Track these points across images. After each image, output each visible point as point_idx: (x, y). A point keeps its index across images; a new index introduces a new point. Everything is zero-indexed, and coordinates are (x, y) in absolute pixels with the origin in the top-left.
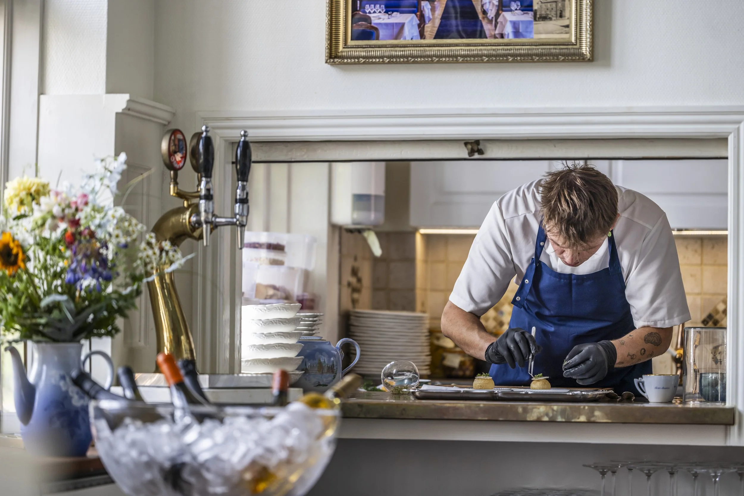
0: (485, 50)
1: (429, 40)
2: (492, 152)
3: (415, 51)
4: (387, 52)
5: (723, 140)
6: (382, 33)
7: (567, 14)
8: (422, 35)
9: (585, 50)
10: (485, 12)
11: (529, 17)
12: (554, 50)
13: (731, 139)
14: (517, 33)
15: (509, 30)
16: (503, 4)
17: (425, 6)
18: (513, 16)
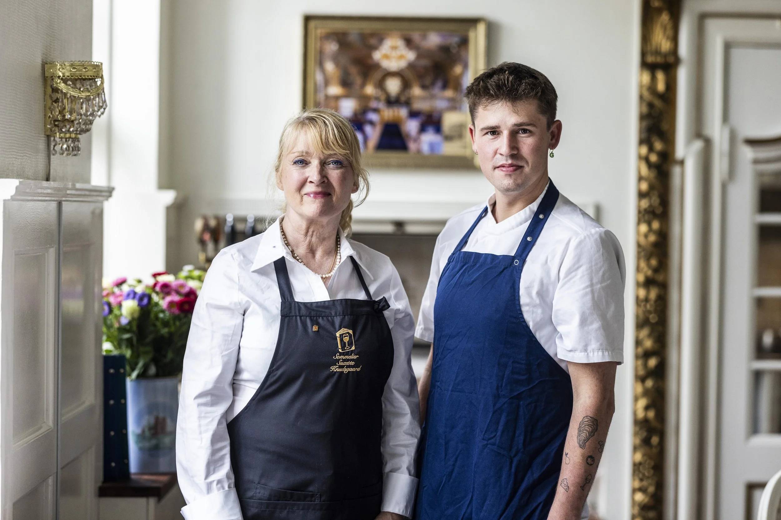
1: (371, 151)
7: (465, 137)
10: (409, 134)
11: (439, 138)
14: (431, 149)
15: (425, 147)
16: (423, 129)
17: (368, 129)
18: (429, 138)
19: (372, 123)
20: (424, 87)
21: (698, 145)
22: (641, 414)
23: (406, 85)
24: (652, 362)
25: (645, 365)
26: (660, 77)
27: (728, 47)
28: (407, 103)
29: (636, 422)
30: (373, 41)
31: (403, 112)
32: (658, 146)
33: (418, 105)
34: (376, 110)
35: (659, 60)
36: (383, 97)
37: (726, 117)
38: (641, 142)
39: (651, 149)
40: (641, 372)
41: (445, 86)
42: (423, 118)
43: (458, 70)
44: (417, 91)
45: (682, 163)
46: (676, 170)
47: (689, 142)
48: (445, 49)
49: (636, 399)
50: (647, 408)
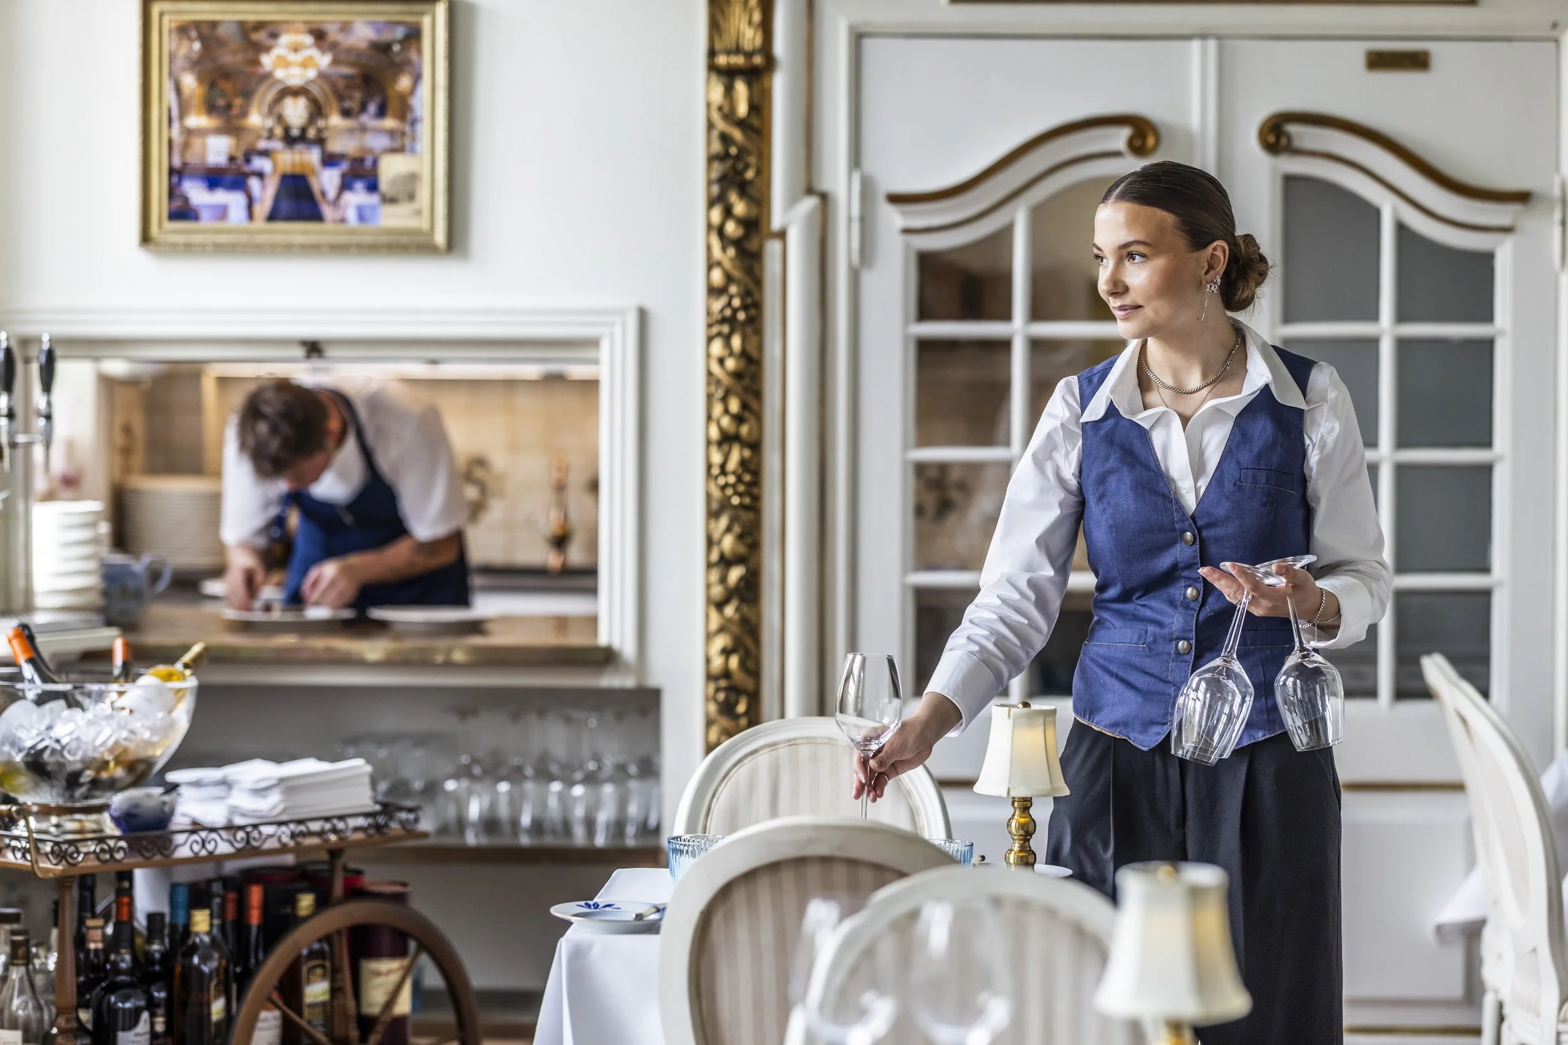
0: (324, 239)
1: (260, 223)
2: (330, 352)
3: (244, 239)
4: (210, 238)
5: (592, 343)
6: (205, 214)
7: (418, 195)
8: (251, 216)
9: (440, 238)
10: (323, 194)
11: (374, 199)
12: (405, 239)
13: (605, 345)
14: (362, 217)
15: (351, 215)
16: (346, 185)
17: (254, 184)
18: (357, 198)
19: (260, 175)
20: (346, 113)
21: (810, 203)
22: (718, 662)
23: (317, 111)
24: (735, 574)
25: (723, 580)
26: (741, 89)
27: (858, 38)
28: (320, 141)
29: (710, 677)
30: (260, 36)
31: (313, 156)
32: (740, 208)
33: (336, 145)
34: (265, 153)
35: (739, 60)
36: (279, 131)
37: (856, 159)
38: (711, 203)
39: (728, 212)
40: (717, 591)
41: (382, 112)
42: (345, 166)
43: (404, 83)
44: (335, 120)
45: (782, 235)
46: (773, 248)
47: (791, 201)
48: (382, 48)
49: (709, 637)
50: (726, 652)
